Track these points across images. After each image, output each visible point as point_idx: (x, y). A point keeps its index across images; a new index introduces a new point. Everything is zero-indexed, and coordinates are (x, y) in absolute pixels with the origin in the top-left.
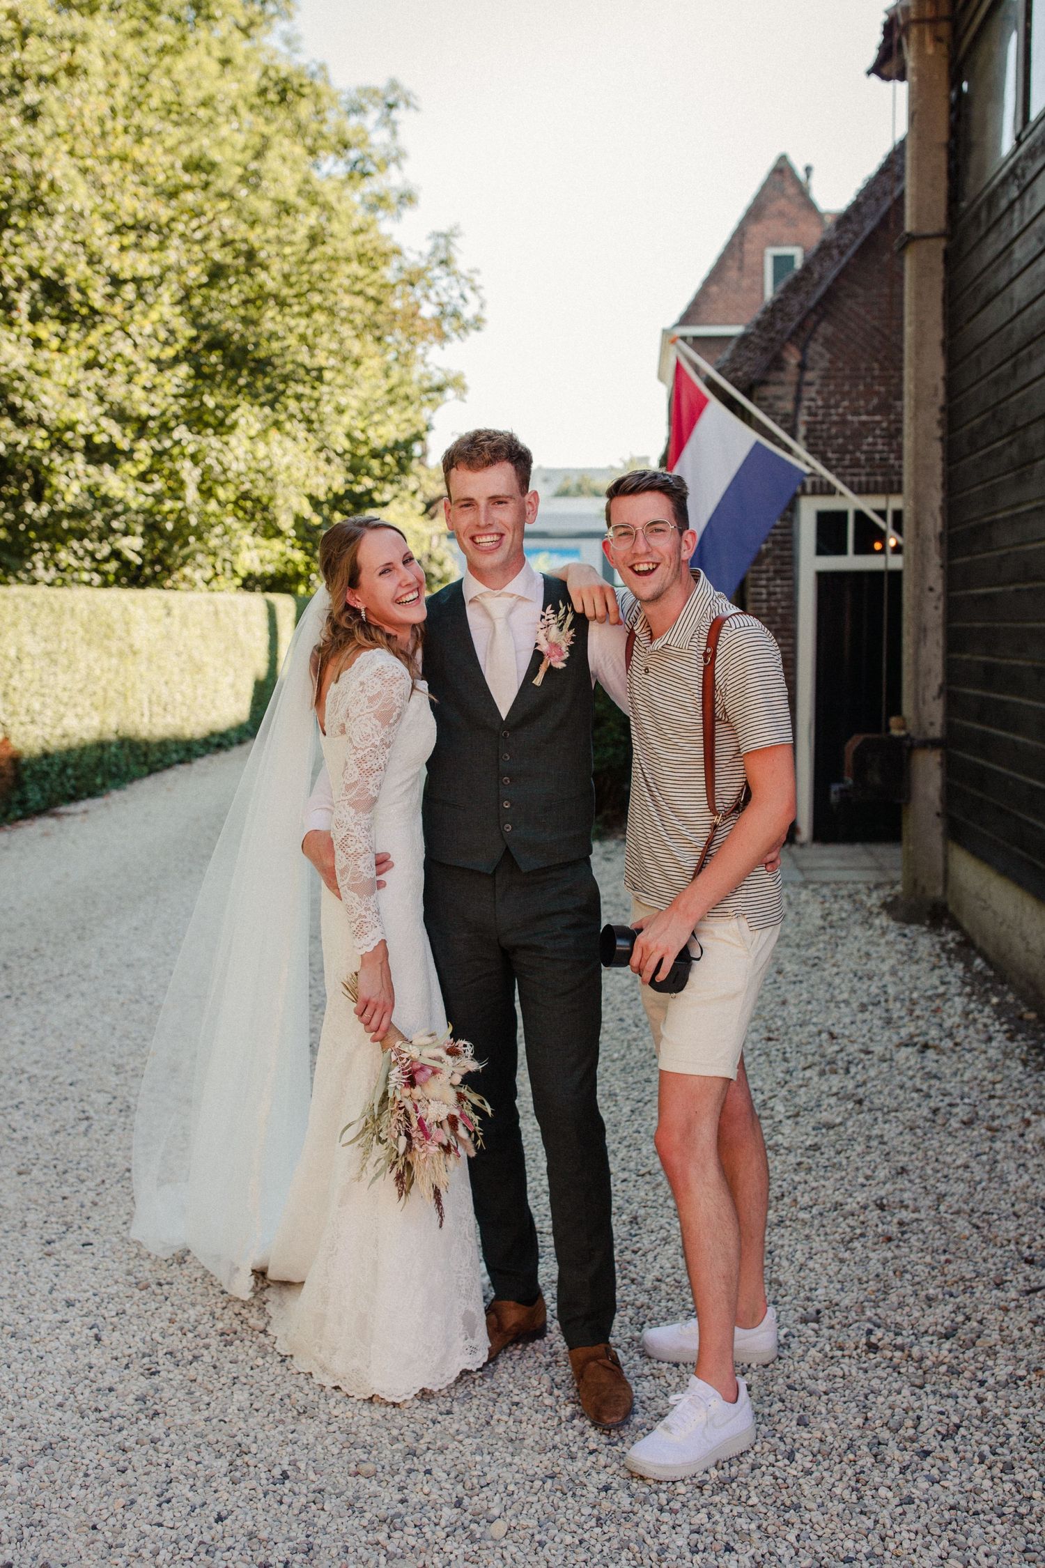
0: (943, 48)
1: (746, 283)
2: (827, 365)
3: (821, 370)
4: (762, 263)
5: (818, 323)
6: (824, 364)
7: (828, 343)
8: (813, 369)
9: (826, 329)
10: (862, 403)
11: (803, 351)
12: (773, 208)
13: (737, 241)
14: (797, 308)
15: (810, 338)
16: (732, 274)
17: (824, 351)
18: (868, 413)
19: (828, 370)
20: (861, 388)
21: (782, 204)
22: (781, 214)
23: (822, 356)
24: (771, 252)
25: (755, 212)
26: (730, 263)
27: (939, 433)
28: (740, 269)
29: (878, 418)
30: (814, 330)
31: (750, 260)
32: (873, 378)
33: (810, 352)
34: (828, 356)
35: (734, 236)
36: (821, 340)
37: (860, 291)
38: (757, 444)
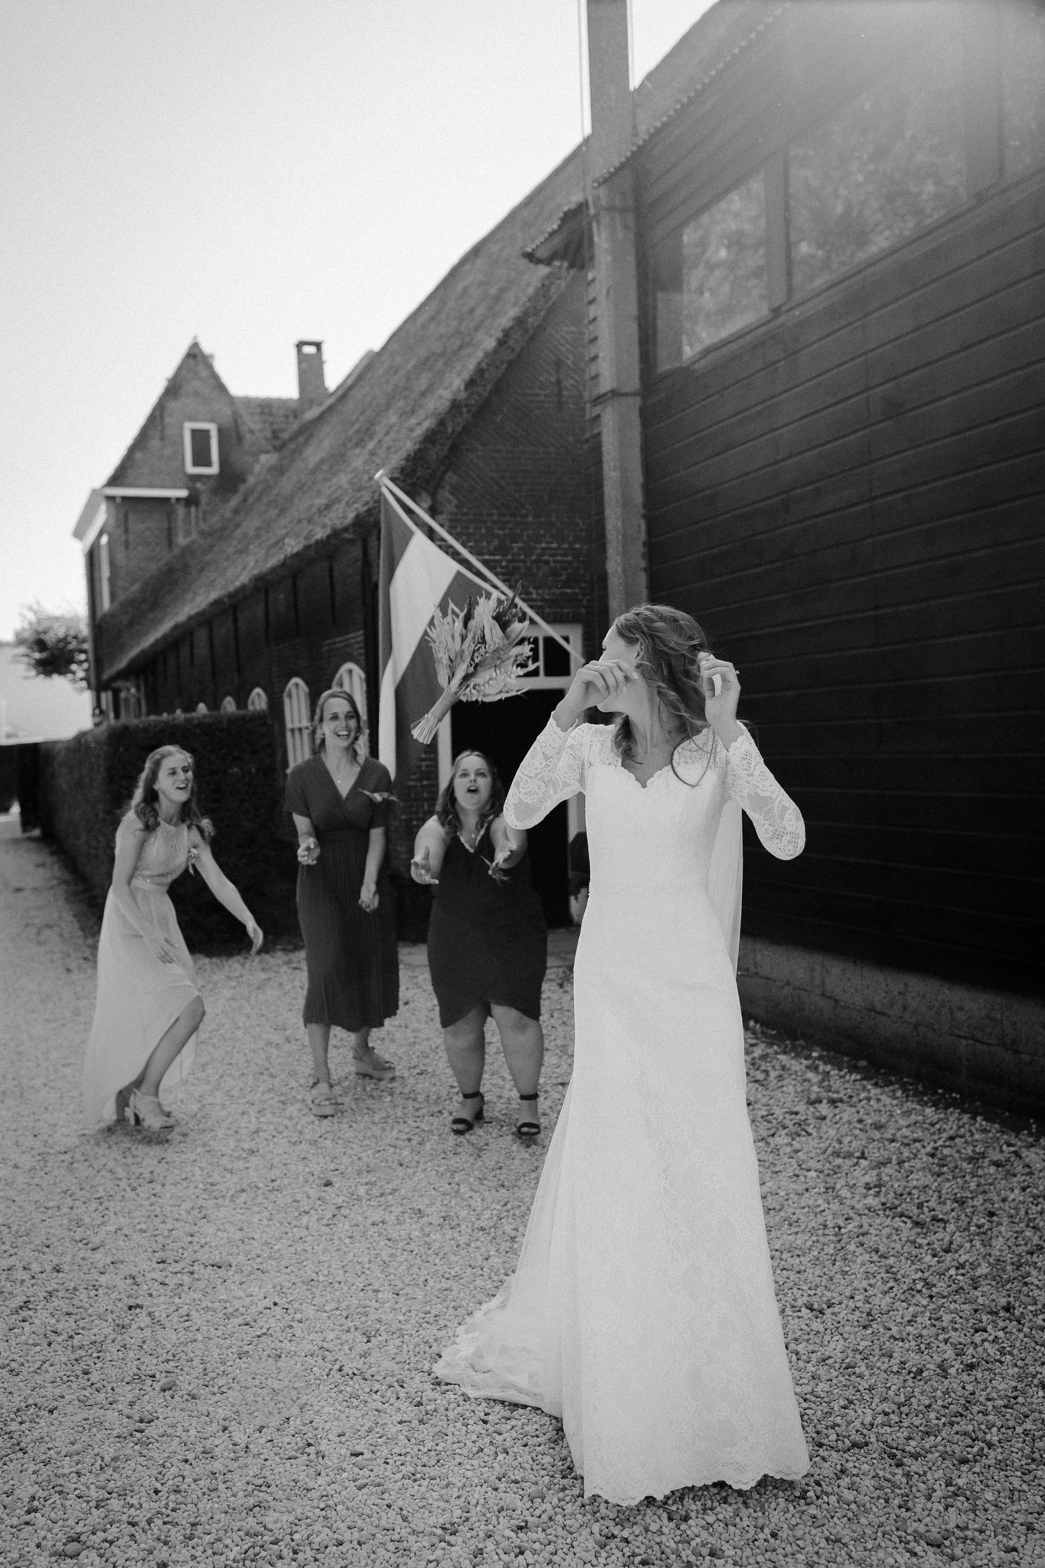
0: (631, 236)
1: (168, 451)
2: (454, 510)
3: (451, 514)
4: (181, 435)
5: (444, 473)
6: (451, 508)
7: (455, 490)
8: (441, 513)
9: (452, 478)
10: (484, 544)
11: (433, 496)
12: (188, 388)
13: (157, 414)
14: (434, 456)
15: (439, 485)
16: (155, 443)
17: (451, 498)
18: (490, 554)
19: (456, 514)
20: (483, 531)
21: (197, 384)
22: (196, 394)
23: (449, 501)
24: (189, 426)
25: (173, 389)
26: (152, 433)
27: (643, 564)
28: (162, 438)
29: (497, 558)
30: (442, 478)
31: (169, 432)
32: (493, 522)
33: (438, 497)
34: (455, 501)
35: (155, 410)
36: (447, 488)
37: (479, 447)
38: (459, 574)
